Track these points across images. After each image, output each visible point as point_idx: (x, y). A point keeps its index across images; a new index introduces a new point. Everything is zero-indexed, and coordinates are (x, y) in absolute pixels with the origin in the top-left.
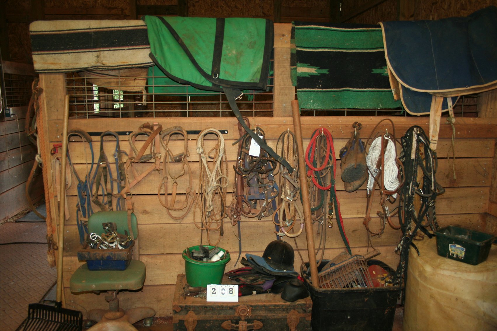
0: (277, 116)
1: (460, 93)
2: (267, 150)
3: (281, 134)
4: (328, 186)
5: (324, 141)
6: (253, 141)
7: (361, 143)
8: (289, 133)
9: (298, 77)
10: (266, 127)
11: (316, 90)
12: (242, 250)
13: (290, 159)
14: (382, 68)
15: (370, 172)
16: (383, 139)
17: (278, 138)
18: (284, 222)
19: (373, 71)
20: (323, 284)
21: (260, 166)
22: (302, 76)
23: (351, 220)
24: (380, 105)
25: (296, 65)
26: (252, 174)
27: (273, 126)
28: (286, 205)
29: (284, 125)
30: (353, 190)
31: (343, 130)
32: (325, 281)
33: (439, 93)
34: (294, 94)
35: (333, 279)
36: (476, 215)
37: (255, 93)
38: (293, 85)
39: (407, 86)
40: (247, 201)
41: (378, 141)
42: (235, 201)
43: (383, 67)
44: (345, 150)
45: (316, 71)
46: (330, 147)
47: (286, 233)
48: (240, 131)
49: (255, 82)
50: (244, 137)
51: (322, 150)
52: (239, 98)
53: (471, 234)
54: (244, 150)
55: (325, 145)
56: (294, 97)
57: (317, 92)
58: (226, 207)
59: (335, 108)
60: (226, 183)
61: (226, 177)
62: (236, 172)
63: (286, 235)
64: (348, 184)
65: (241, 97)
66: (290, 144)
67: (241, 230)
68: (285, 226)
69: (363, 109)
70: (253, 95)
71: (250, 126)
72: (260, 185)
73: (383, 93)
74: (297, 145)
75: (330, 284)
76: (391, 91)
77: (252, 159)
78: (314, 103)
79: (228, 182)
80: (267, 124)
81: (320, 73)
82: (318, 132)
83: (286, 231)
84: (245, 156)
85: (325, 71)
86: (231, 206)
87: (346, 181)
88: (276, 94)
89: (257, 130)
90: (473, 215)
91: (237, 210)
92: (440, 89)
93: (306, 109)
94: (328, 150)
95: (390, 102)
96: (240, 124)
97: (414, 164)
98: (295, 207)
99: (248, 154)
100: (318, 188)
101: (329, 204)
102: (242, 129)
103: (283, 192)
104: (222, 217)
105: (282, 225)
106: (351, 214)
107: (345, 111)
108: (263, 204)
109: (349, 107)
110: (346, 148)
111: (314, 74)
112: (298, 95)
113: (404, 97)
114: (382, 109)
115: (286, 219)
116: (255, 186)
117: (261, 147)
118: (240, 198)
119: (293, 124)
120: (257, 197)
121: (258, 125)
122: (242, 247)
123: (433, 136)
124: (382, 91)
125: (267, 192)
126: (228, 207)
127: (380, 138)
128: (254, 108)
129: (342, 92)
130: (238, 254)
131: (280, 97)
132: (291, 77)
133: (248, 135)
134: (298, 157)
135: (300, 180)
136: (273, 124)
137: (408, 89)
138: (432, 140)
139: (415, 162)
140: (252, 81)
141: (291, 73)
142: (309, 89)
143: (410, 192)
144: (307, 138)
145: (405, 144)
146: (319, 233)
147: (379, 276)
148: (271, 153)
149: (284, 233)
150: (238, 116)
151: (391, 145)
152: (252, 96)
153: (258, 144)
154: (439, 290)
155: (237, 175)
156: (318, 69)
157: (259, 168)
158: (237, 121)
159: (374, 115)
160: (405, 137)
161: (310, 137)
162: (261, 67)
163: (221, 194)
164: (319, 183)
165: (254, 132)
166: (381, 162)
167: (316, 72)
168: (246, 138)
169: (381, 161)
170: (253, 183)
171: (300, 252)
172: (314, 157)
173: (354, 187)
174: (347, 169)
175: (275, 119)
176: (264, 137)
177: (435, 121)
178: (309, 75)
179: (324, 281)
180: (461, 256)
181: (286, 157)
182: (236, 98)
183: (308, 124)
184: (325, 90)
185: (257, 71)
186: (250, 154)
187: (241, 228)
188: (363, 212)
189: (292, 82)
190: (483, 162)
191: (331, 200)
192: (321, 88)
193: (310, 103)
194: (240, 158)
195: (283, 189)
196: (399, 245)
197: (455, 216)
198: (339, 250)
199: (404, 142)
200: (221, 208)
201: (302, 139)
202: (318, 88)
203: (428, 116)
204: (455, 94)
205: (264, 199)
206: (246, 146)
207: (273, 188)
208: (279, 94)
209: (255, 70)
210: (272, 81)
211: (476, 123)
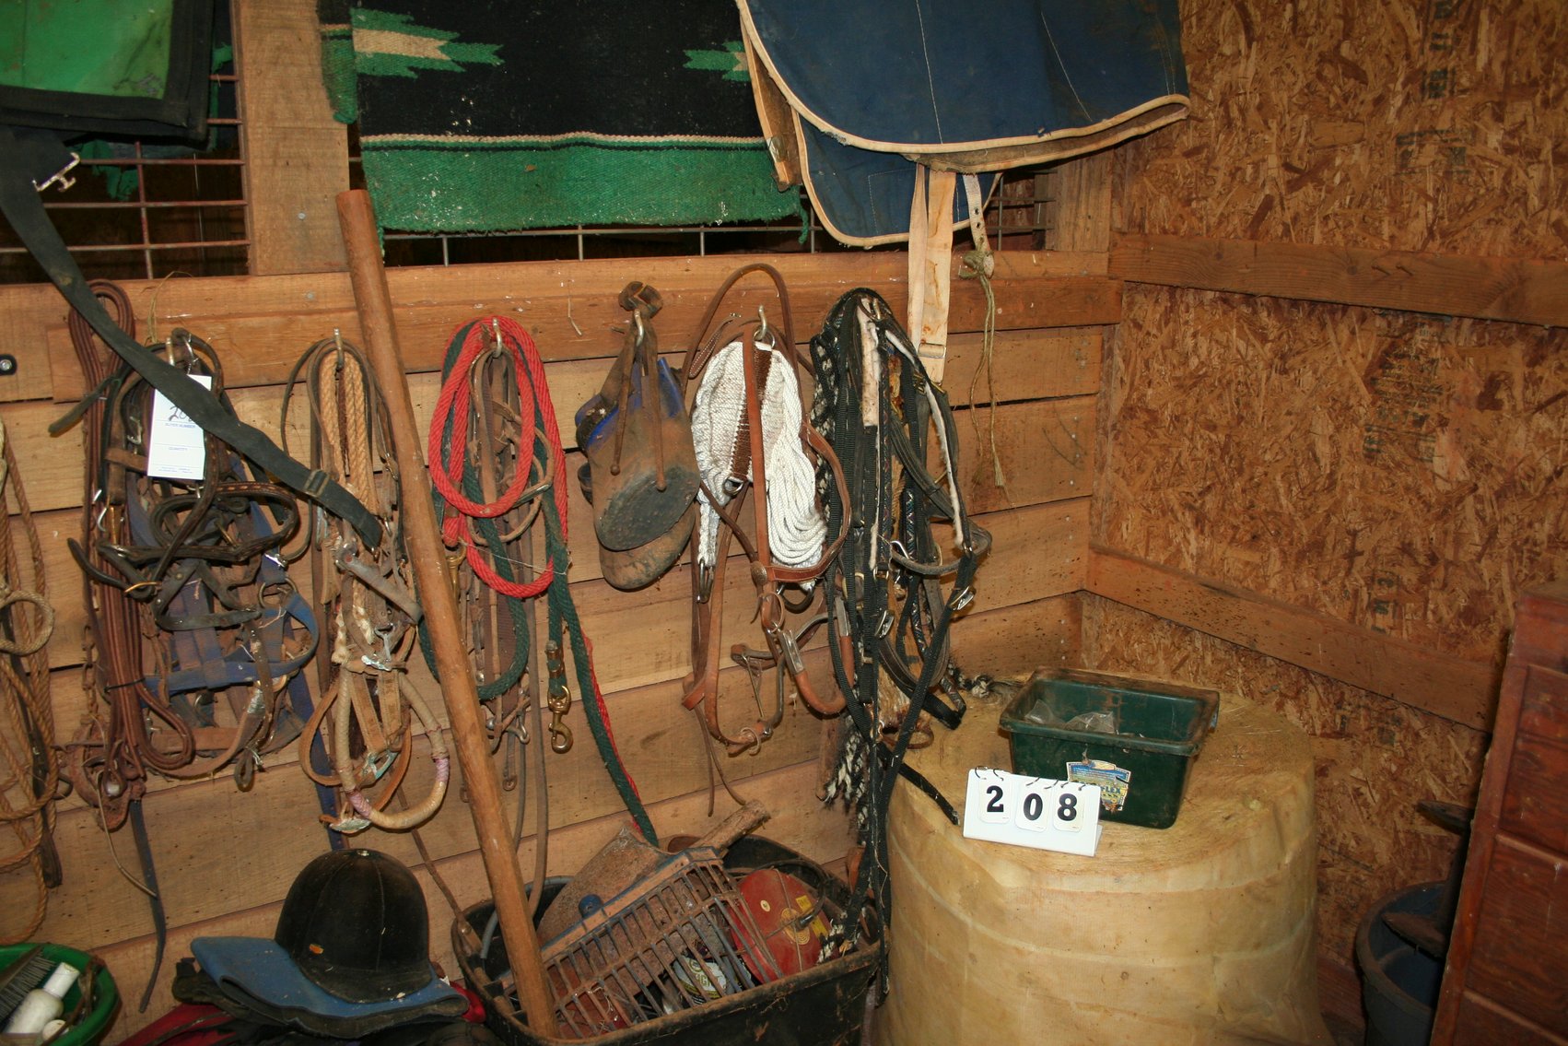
0: (269, 273)
1: (1015, 157)
2: (242, 446)
3: (296, 360)
4: (536, 577)
5: (506, 375)
6: (162, 406)
7: (667, 373)
8: (344, 350)
9: (362, 76)
10: (222, 328)
11: (450, 139)
12: (170, 924)
13: (358, 476)
14: (724, 49)
15: (708, 494)
16: (749, 351)
17: (285, 377)
18: (356, 763)
19: (689, 59)
20: (566, 999)
21: (211, 527)
22: (380, 71)
23: (634, 696)
24: (723, 206)
25: (346, 19)
26: (179, 572)
27: (255, 322)
28: (359, 691)
29: (309, 313)
30: (645, 579)
31: (579, 324)
32: (574, 988)
33: (941, 155)
34: (344, 161)
35: (607, 971)
36: (1055, 602)
37: (141, 156)
38: (336, 118)
39: (824, 126)
40: (165, 701)
41: (729, 363)
42: (105, 711)
43: (727, 44)
44: (603, 411)
45: (442, 48)
46: (535, 399)
47: (376, 816)
48: (84, 354)
49: (141, 93)
50: (110, 386)
51: (498, 420)
52: (58, 183)
53: (1120, 702)
54: (116, 454)
55: (512, 391)
56: (345, 174)
57: (455, 149)
58: (58, 749)
59: (539, 223)
60: (40, 623)
61: (34, 596)
62: (89, 575)
63: (373, 825)
64: (621, 559)
65: (68, 176)
66: (349, 405)
67: (151, 832)
68: (365, 786)
69: (657, 226)
70: (133, 167)
71: (138, 327)
72: (221, 619)
73: (732, 155)
74: (384, 404)
75: (596, 994)
76: (764, 148)
77: (166, 493)
78: (445, 203)
79: (49, 620)
80: (222, 311)
81: (464, 59)
82: (475, 338)
83: (374, 806)
84: (125, 483)
85: (485, 54)
86: (83, 740)
87: (617, 547)
88: (258, 162)
89: (175, 345)
90: (1043, 604)
91: (117, 754)
92: (946, 141)
93: (412, 232)
94: (527, 421)
95: (759, 194)
96: (81, 322)
97: (878, 447)
98: (402, 694)
99: (142, 474)
100: (499, 593)
101: (548, 653)
102: (93, 347)
103: (341, 636)
104: (44, 799)
105: (350, 785)
106: (631, 675)
107: (576, 237)
108: (246, 702)
109: (594, 217)
110: (602, 400)
111: (437, 66)
112: (365, 166)
113: (812, 173)
114: (731, 224)
115: (364, 749)
116: (198, 625)
117: (206, 433)
118: (125, 697)
119: (354, 304)
120: (214, 678)
121: (181, 320)
122: (169, 910)
123: (926, 328)
124: (729, 149)
125: (262, 648)
126: (69, 749)
127: (738, 347)
128: (146, 234)
129: (564, 153)
130: (150, 948)
131: (279, 175)
132: (329, 79)
133: (134, 378)
134: (393, 463)
135: (414, 565)
136: (254, 309)
137: (828, 136)
138: (924, 342)
139: (882, 440)
140: (125, 91)
141: (325, 56)
142: (420, 138)
143: (873, 562)
144: (424, 365)
145: (827, 365)
146: (513, 779)
147: (787, 914)
148: (262, 459)
149: (363, 817)
150: (66, 281)
151: (782, 375)
152: (127, 175)
153: (192, 418)
154: (1058, 953)
155: (96, 588)
156: (453, 41)
157: (209, 536)
158: (65, 308)
159: (695, 251)
160: (828, 337)
161: (438, 361)
162: (169, 15)
163: (22, 687)
164: (499, 572)
165: (161, 355)
166: (748, 447)
167: (445, 57)
168: (124, 389)
169: (749, 445)
170: (185, 611)
171: (441, 869)
172: (466, 451)
173: (647, 565)
174: (622, 495)
175: (259, 287)
176: (218, 379)
177: (931, 268)
178: (411, 69)
179: (569, 987)
180: (1114, 801)
181: (339, 465)
182: (40, 184)
183: (420, 304)
184: (489, 140)
185: (148, 38)
186: (152, 472)
187: (147, 822)
188: (678, 657)
189: (334, 103)
190: (1073, 412)
191: (556, 635)
192: (473, 133)
193: (427, 202)
194: (102, 499)
195: (340, 622)
196: (842, 774)
197: (990, 617)
198: (595, 827)
199: (824, 359)
200: (27, 755)
201: (405, 372)
202: (457, 131)
203: (903, 247)
204: (998, 160)
205: (249, 679)
206: (130, 430)
207: (289, 615)
208: (270, 162)
209: (139, 28)
210: (228, 99)
211: (1046, 272)
